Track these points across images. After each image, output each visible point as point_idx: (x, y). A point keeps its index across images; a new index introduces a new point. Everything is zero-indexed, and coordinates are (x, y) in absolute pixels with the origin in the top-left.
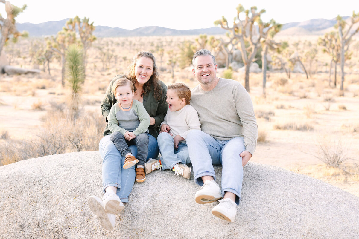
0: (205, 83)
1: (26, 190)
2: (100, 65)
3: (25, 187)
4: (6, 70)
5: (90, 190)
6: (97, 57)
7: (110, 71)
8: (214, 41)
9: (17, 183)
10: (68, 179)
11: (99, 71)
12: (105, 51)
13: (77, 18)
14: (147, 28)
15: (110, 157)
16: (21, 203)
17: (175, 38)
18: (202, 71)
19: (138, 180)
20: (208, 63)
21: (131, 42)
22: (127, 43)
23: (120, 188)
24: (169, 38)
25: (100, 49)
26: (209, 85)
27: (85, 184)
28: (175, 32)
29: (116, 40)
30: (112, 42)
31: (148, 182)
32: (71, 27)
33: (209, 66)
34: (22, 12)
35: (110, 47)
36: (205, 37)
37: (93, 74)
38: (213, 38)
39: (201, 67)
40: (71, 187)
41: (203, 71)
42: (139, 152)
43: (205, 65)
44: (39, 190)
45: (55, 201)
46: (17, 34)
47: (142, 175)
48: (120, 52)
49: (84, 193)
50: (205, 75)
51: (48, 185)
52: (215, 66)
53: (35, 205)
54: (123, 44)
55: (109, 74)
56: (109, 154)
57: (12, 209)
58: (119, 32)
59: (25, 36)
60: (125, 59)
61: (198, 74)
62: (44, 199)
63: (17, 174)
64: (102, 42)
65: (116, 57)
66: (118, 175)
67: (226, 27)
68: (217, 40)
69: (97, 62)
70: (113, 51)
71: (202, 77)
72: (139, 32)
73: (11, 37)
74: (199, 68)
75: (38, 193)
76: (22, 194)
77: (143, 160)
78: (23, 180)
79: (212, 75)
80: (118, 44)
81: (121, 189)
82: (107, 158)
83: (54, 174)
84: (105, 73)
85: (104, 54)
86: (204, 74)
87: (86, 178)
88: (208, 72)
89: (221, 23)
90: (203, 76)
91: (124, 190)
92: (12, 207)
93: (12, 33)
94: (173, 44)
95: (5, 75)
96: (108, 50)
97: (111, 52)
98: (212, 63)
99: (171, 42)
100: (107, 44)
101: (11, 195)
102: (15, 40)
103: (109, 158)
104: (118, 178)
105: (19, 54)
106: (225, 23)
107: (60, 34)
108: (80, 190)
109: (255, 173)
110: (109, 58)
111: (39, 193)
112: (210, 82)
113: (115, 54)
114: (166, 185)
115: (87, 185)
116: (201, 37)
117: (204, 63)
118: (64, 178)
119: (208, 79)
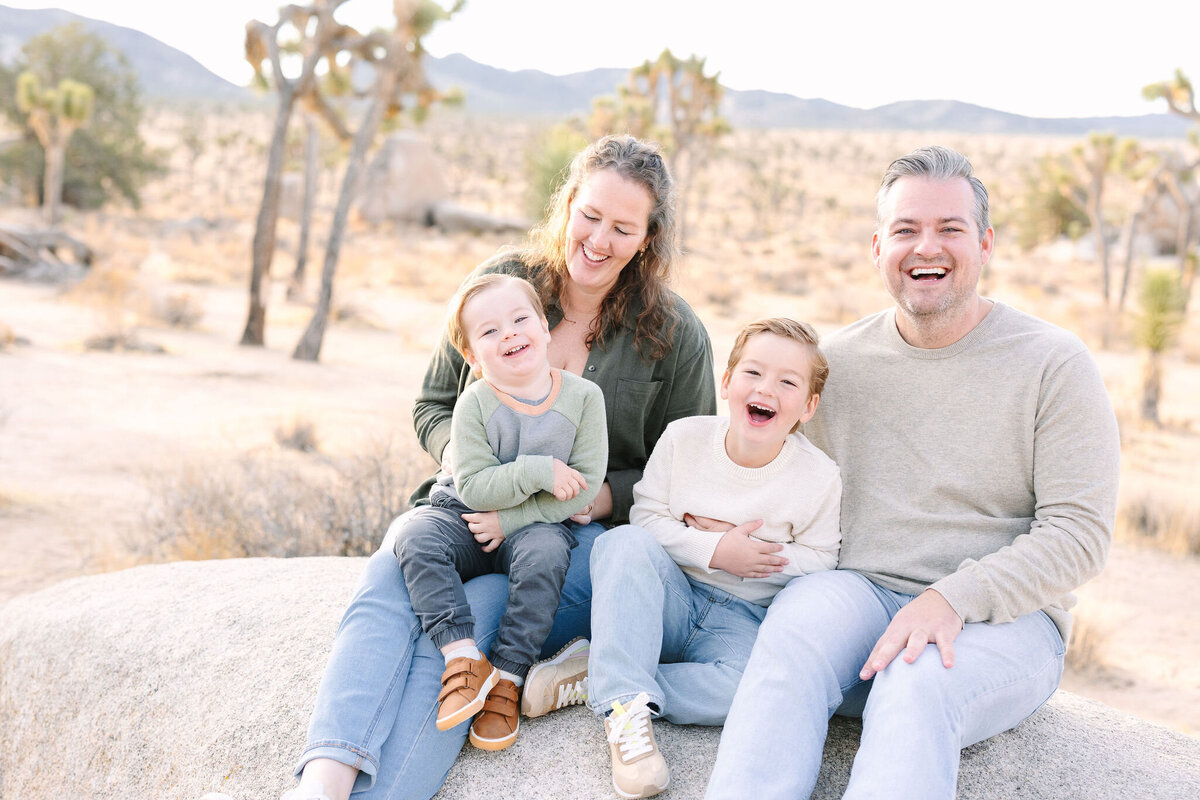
0: (922, 314)
1: (90, 702)
2: (744, 219)
3: (90, 687)
4: (439, 215)
5: (287, 750)
6: (739, 194)
7: (775, 243)
8: (1137, 158)
9: (71, 664)
10: (229, 684)
11: (739, 240)
12: (768, 172)
13: (667, 55)
14: (921, 106)
15: (366, 615)
16: (69, 751)
17: (1016, 145)
18: (912, 250)
19: (478, 740)
20: (948, 217)
21: (858, 151)
22: (847, 151)
23: (369, 777)
24: (992, 143)
25: (754, 166)
26: (938, 324)
27: (275, 719)
28: (1017, 124)
29: (812, 138)
30: (797, 146)
31: (526, 757)
32: (644, 84)
33: (949, 230)
34: (449, 19)
35: (788, 163)
36: (1110, 142)
37: (717, 246)
38: (1132, 149)
39: (908, 229)
40: (228, 722)
41: (918, 250)
42: (511, 610)
43: (928, 225)
44: (129, 710)
45: (168, 770)
46: (427, 93)
47: (504, 716)
48: (818, 181)
49: (264, 760)
50: (924, 271)
51: (159, 697)
52: (981, 232)
53: (106, 772)
54: (833, 153)
55: (768, 252)
56: (366, 600)
57: (38, 771)
58: (822, 113)
59: (454, 101)
60: (831, 203)
61: (891, 263)
62: (134, 754)
63: (76, 628)
64: (764, 144)
65: (801, 197)
66: (379, 711)
67: (1185, 107)
68: (1148, 153)
69: (736, 208)
70: (796, 175)
71: (908, 279)
72: (893, 117)
73: (409, 101)
74: (900, 232)
75: (122, 721)
76: (76, 713)
77: (525, 651)
78: (88, 655)
79: (960, 273)
80: (815, 154)
81: (374, 780)
82: (352, 617)
83: (189, 651)
84: (756, 248)
85: (764, 183)
86: (918, 263)
87: (290, 693)
88: (939, 257)
89: (1166, 93)
90: (916, 272)
91: (395, 784)
92: (41, 763)
93: (408, 90)
94: (1004, 164)
95: (434, 232)
96: (780, 171)
97: (787, 181)
98: (967, 217)
99: (1000, 155)
100: (780, 152)
101: (45, 712)
102: (421, 115)
103: (360, 621)
104: (373, 725)
105: (490, 169)
106: (1183, 95)
107: (602, 105)
108: (252, 744)
109: (1062, 775)
110: (777, 200)
111: (125, 723)
112: (945, 310)
113: (799, 186)
114: (596, 782)
115: (284, 727)
116: (1096, 143)
117: (928, 214)
118: (219, 677)
119: (936, 294)
